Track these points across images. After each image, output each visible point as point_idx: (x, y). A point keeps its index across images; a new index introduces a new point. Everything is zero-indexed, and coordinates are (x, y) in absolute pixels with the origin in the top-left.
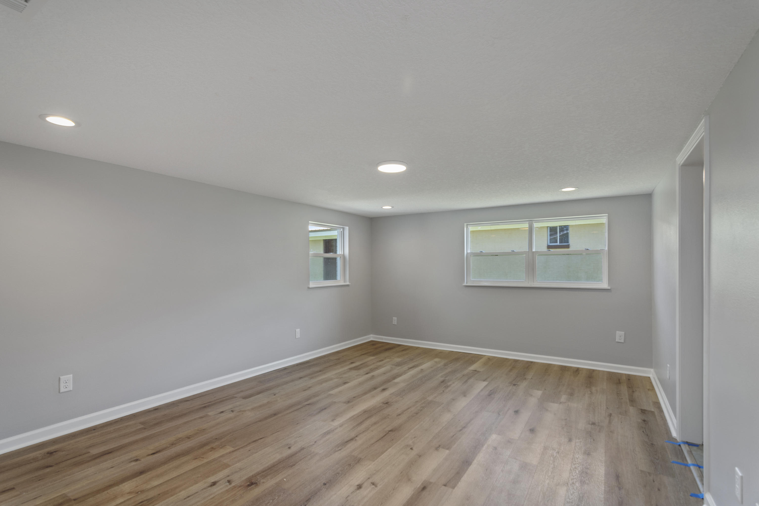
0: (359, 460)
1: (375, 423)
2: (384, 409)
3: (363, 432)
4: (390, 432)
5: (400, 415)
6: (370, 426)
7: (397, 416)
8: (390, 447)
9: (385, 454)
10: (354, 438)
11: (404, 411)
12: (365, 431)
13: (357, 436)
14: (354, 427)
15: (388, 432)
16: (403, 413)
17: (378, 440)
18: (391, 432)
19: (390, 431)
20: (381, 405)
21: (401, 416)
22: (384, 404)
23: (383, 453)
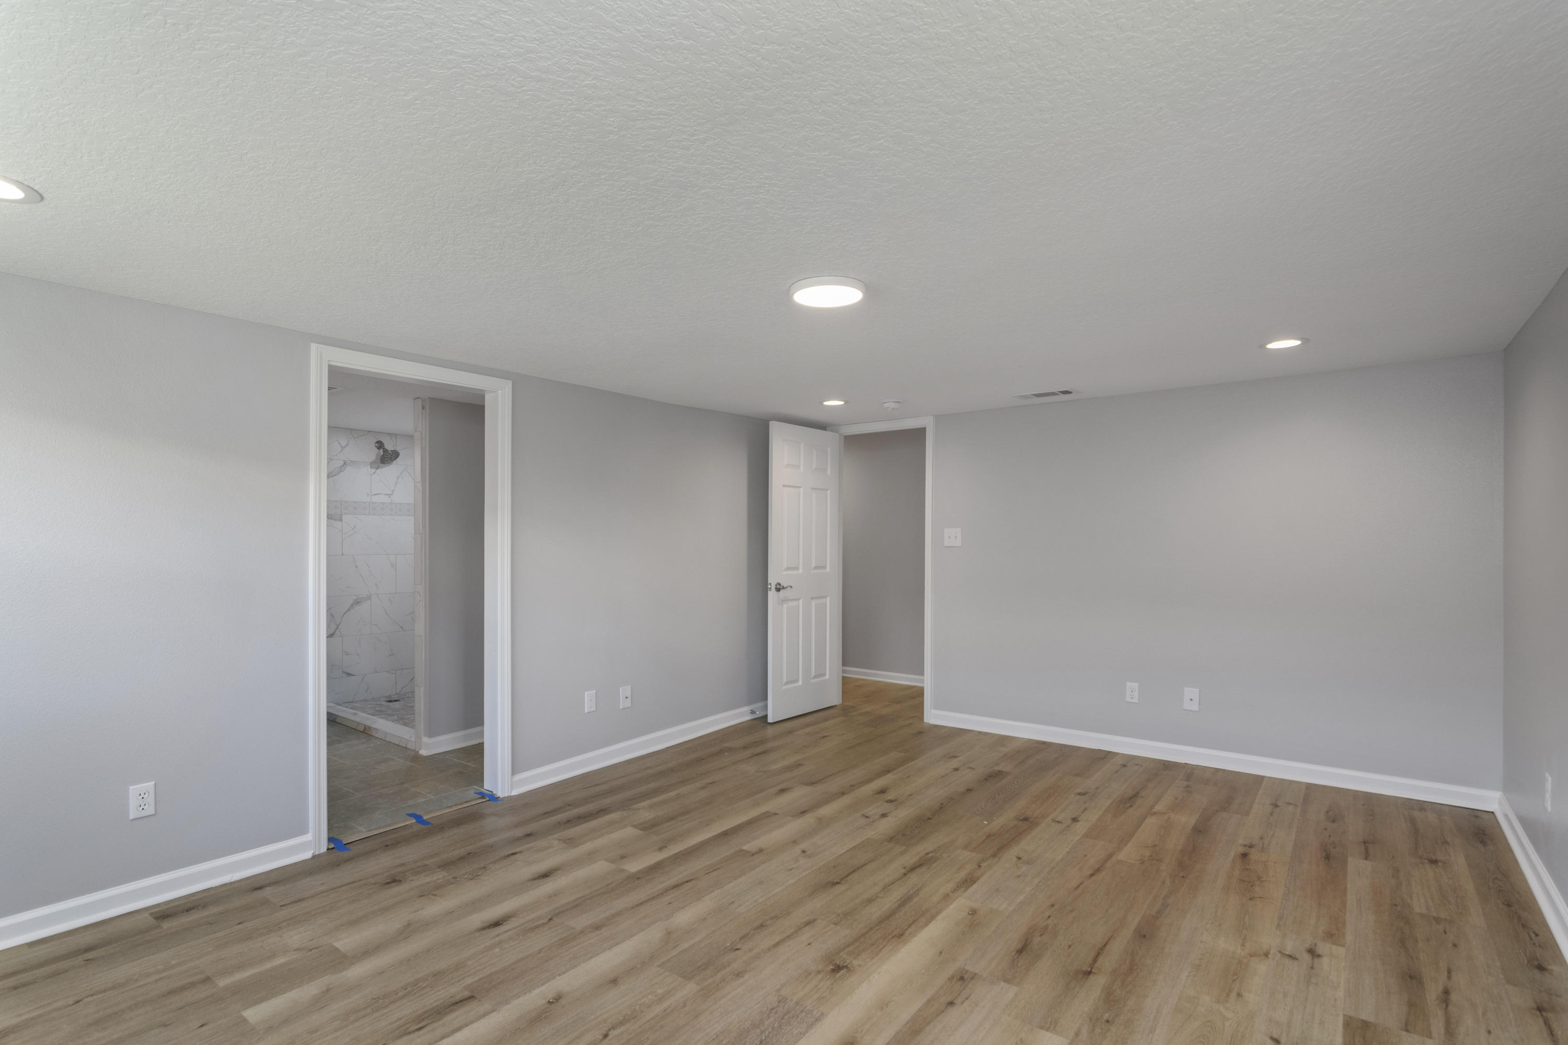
0: (891, 840)
1: (870, 901)
2: (848, 946)
3: (893, 883)
4: (839, 881)
5: (808, 923)
6: (881, 896)
7: (814, 920)
8: (841, 855)
9: (851, 847)
10: (909, 872)
11: (792, 934)
12: (890, 885)
13: (905, 874)
14: (916, 893)
15: (842, 882)
16: (799, 930)
17: (862, 866)
18: (835, 881)
19: (838, 883)
20: (855, 963)
21: (804, 920)
22: (846, 967)
23: (854, 848)
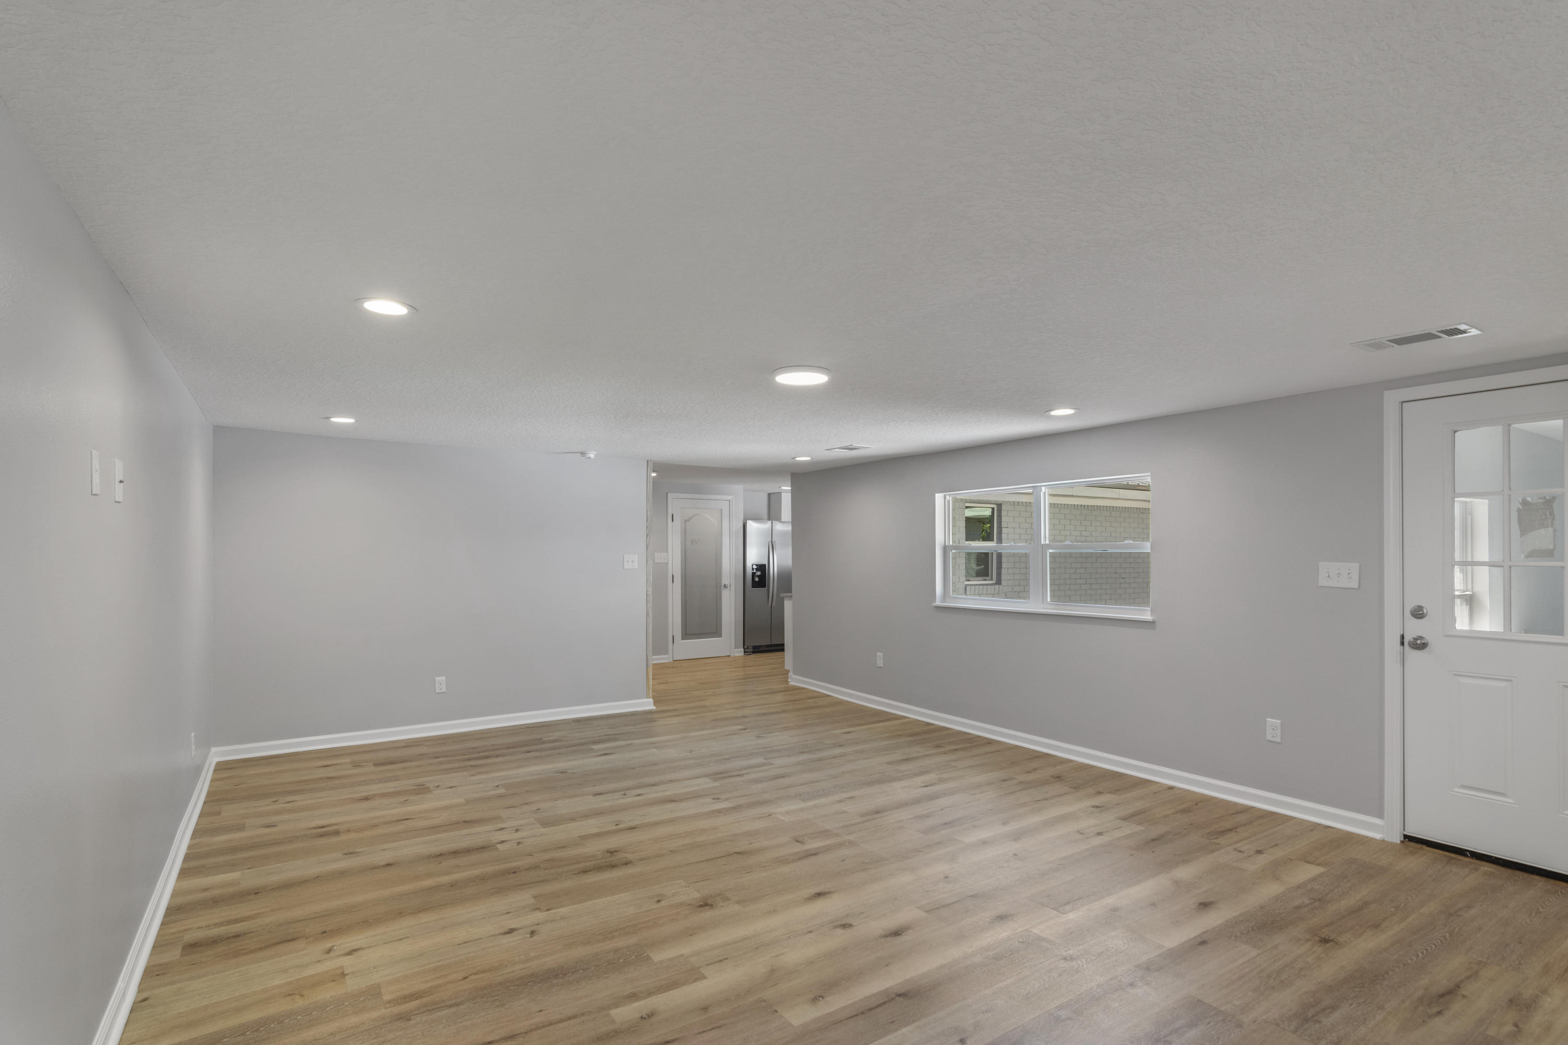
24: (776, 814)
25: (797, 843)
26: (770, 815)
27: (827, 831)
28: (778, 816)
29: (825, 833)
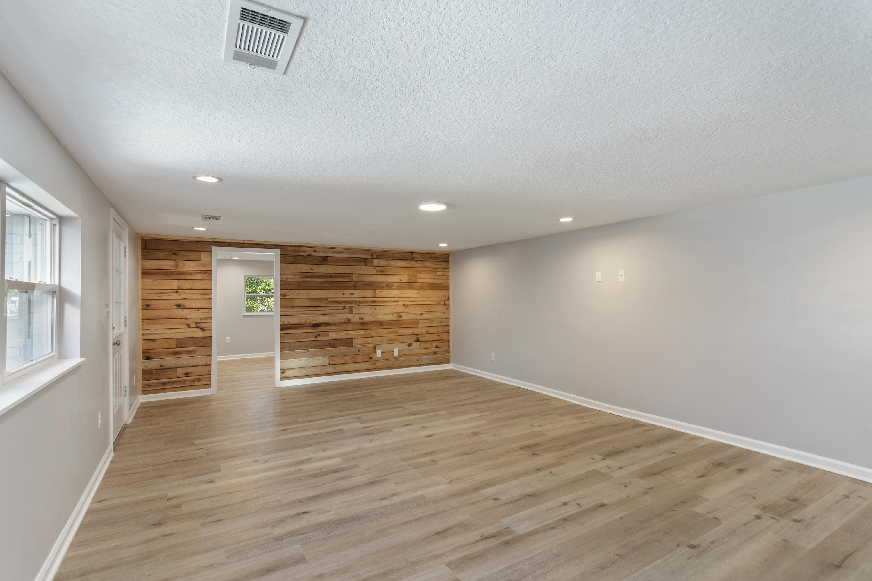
24: (447, 483)
25: (435, 460)
26: (451, 482)
27: (414, 468)
28: (445, 481)
29: (416, 466)
